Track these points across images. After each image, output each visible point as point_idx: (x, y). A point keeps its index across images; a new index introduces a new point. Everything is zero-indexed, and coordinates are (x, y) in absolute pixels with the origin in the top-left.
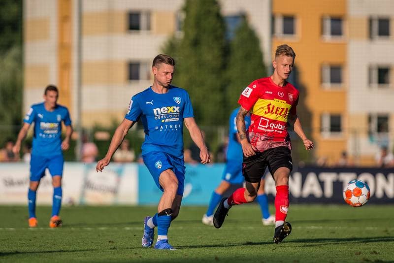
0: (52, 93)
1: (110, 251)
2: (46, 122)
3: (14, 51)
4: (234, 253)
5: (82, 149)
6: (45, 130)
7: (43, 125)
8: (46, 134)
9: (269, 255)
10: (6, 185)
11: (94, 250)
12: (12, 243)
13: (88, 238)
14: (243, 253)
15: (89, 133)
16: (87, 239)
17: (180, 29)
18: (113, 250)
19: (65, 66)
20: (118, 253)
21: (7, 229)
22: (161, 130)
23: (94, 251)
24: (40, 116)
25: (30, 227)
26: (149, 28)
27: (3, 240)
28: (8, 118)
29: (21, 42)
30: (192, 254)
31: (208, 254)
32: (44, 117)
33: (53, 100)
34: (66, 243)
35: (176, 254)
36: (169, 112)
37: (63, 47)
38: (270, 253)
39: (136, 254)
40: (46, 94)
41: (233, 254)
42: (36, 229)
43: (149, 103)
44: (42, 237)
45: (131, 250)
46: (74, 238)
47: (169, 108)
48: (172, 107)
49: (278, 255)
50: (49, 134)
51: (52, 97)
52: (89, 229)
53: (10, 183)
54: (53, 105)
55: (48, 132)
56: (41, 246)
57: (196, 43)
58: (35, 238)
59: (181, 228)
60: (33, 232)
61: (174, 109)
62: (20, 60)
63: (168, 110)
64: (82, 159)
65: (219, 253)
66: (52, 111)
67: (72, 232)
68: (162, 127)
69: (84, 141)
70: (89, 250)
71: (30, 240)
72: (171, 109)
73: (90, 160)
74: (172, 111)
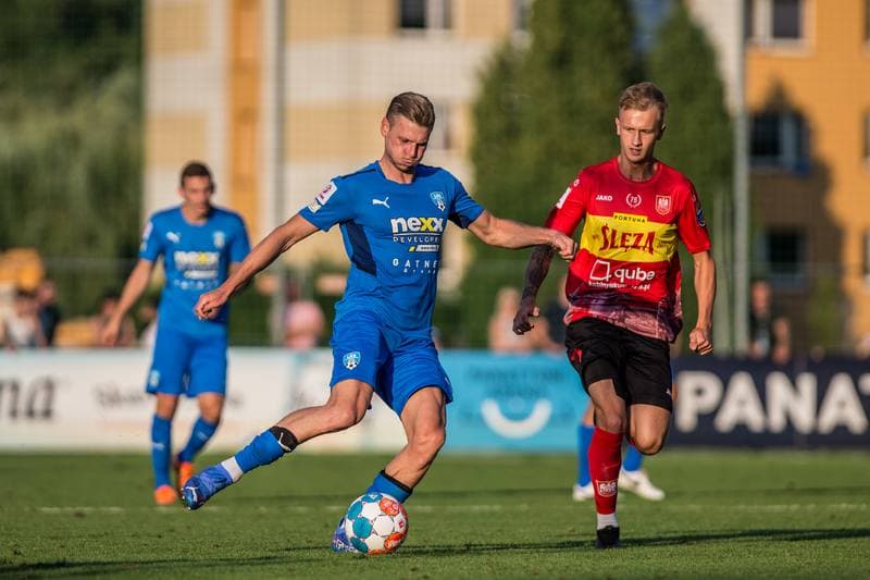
0: (197, 183)
1: (351, 562)
2: (187, 251)
3: (122, 80)
4: (653, 568)
5: (285, 317)
6: (187, 269)
7: (182, 258)
8: (188, 280)
9: (738, 573)
10: (102, 403)
11: (314, 561)
12: (115, 544)
13: (299, 532)
14: (675, 569)
15: (302, 276)
16: (298, 535)
17: (522, 25)
18: (359, 561)
19: (244, 116)
20: (371, 566)
21: (104, 509)
22: (406, 271)
23: (313, 564)
24: (173, 237)
25: (158, 505)
26: (447, 24)
27: (93, 536)
28: (108, 240)
29: (138, 59)
30: (550, 571)
31: (589, 570)
32: (181, 239)
33: (198, 198)
34: (245, 544)
35: (512, 569)
36: (423, 229)
37: (241, 70)
38: (739, 570)
39: (413, 570)
40: (183, 184)
41: (649, 570)
42: (174, 510)
43: (380, 202)
44: (188, 527)
45: (403, 562)
46: (266, 531)
47: (423, 219)
48: (430, 219)
49: (760, 573)
50: (196, 281)
51: (194, 191)
52: (302, 509)
53: (111, 399)
54: (202, 211)
55: (195, 274)
56: (185, 551)
57: (561, 60)
58: (172, 531)
59: (524, 507)
60: (167, 516)
61: (433, 224)
62: (135, 101)
63: (422, 224)
64: (287, 340)
65: (616, 568)
66: (202, 223)
67: (261, 516)
68: (408, 264)
69: (291, 297)
70: (302, 561)
71: (160, 537)
72: (427, 223)
73: (304, 343)
74: (431, 228)
